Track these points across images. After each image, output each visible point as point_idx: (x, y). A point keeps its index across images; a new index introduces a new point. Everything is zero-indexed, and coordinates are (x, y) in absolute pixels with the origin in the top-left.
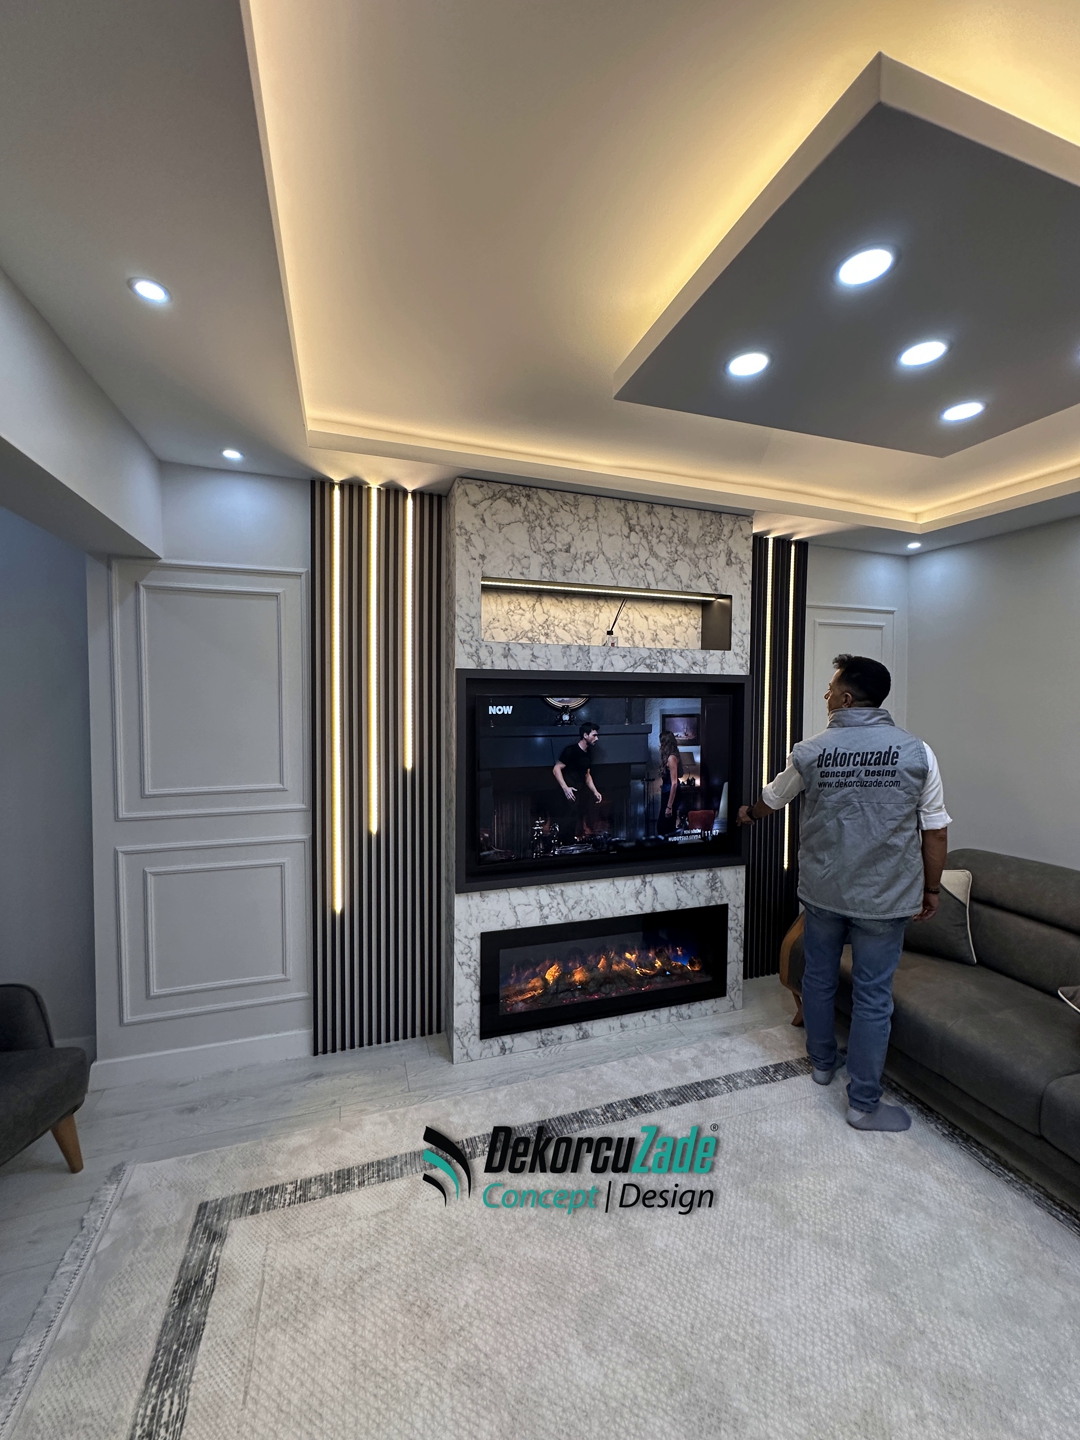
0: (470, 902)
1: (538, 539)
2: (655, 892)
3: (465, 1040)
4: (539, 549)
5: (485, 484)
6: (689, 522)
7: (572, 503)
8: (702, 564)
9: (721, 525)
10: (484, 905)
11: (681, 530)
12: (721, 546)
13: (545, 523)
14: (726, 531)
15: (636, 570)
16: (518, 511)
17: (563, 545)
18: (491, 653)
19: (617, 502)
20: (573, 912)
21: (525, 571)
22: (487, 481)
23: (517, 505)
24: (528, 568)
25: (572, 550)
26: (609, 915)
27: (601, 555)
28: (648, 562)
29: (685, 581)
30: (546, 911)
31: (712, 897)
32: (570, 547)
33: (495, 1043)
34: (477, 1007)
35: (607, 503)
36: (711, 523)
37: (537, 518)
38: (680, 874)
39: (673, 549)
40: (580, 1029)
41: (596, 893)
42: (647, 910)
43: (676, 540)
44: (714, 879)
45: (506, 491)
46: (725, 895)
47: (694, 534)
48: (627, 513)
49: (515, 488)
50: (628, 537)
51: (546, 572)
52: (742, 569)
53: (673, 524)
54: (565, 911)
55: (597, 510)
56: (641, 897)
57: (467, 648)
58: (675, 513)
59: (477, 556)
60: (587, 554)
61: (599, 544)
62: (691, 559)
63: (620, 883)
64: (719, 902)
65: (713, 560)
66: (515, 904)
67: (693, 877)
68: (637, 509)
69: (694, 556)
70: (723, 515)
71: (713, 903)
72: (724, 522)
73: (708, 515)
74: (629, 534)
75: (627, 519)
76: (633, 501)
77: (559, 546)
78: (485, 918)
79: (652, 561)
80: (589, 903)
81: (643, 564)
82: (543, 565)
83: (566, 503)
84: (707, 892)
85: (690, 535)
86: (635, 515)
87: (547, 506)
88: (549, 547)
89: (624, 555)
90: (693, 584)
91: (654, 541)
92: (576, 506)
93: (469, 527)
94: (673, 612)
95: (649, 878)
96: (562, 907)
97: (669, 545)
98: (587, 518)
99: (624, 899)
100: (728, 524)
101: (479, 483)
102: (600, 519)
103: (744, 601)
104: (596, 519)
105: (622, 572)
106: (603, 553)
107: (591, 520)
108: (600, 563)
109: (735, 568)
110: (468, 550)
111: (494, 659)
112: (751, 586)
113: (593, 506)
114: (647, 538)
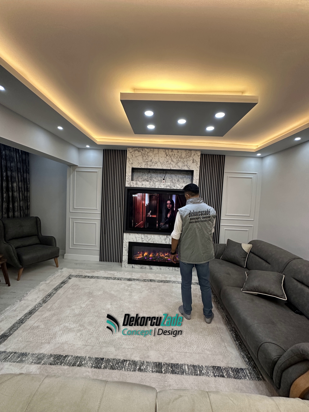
0: (127, 235)
1: (144, 159)
3: (125, 263)
4: (144, 161)
6: (182, 153)
8: (186, 163)
9: (191, 153)
10: (130, 236)
11: (180, 155)
12: (191, 158)
13: (146, 155)
15: (168, 165)
16: (140, 153)
18: (133, 184)
19: (163, 150)
20: (149, 241)
21: (141, 166)
22: (134, 147)
25: (152, 161)
26: (158, 243)
27: (159, 162)
29: (181, 167)
30: (143, 239)
33: (131, 265)
34: (127, 257)
35: (161, 150)
36: (189, 153)
37: (144, 154)
39: (178, 160)
40: (150, 267)
41: (155, 238)
42: (168, 243)
43: (178, 157)
45: (137, 149)
47: (183, 156)
49: (140, 148)
50: (166, 157)
51: (146, 166)
52: (197, 163)
53: (178, 154)
55: (158, 152)
56: (166, 240)
57: (128, 182)
58: (178, 151)
59: (131, 163)
60: (156, 162)
61: (159, 159)
62: (182, 162)
63: (161, 236)
65: (189, 162)
66: (136, 237)
68: (168, 151)
70: (192, 151)
73: (187, 151)
75: (166, 153)
76: (168, 149)
77: (149, 160)
78: (130, 239)
79: (172, 163)
80: (153, 240)
81: (169, 163)
83: (151, 151)
85: (182, 156)
87: (147, 152)
88: (147, 161)
89: (165, 162)
90: (183, 168)
91: (173, 158)
92: (153, 151)
93: (129, 157)
95: (168, 236)
96: (147, 239)
97: (176, 159)
98: (156, 154)
99: (162, 240)
100: (193, 153)
101: (132, 148)
103: (197, 172)
104: (158, 154)
105: (164, 165)
106: (160, 161)
107: (157, 154)
108: (159, 164)
109: (195, 163)
110: (129, 162)
111: (134, 185)
112: (199, 168)
113: (157, 151)
114: (171, 157)
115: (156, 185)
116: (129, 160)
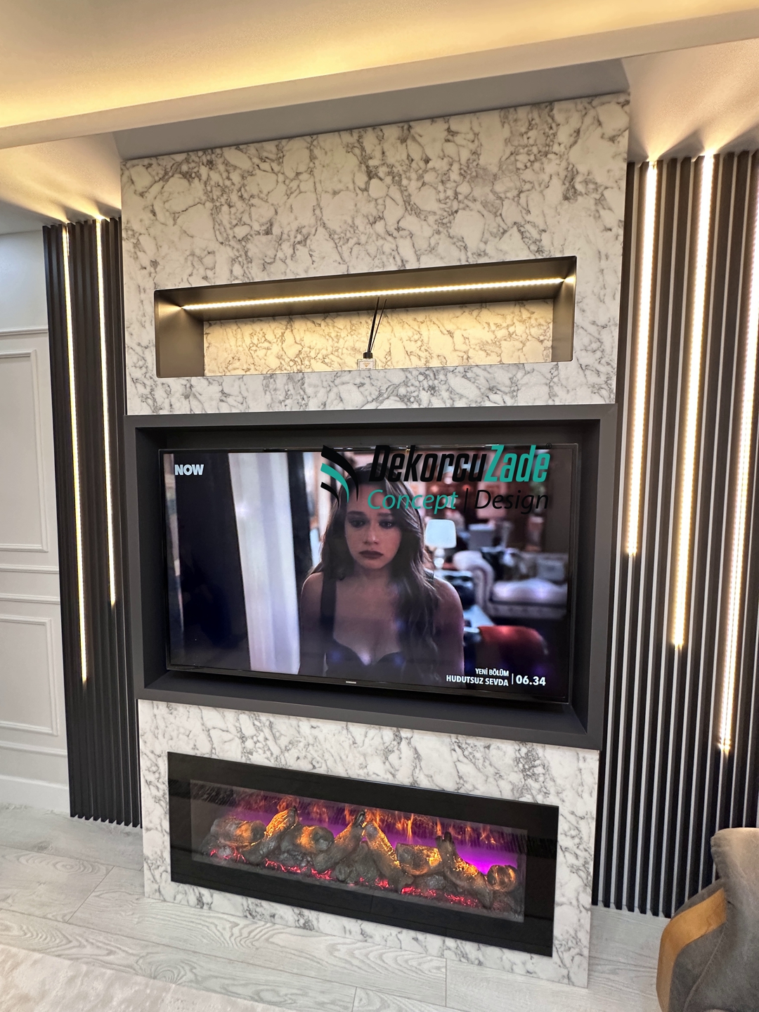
0: (156, 711)
1: (225, 222)
2: (418, 756)
4: (227, 239)
5: (153, 161)
6: (482, 136)
7: (272, 156)
8: (510, 212)
9: (553, 125)
10: (171, 718)
11: (465, 155)
12: (552, 166)
13: (234, 197)
14: (564, 135)
15: (380, 242)
16: (197, 189)
17: (261, 225)
18: (169, 393)
19: (346, 138)
20: (286, 754)
21: (210, 274)
22: (156, 156)
23: (196, 180)
24: (213, 269)
25: (276, 230)
26: (340, 771)
27: (321, 230)
28: (401, 224)
29: (473, 242)
30: (249, 744)
31: (528, 789)
32: (271, 225)
33: (190, 892)
35: (328, 141)
36: (531, 126)
37: (223, 192)
38: (461, 738)
39: (450, 193)
40: (301, 915)
41: (321, 737)
42: (403, 779)
43: (454, 176)
44: (530, 759)
45: (180, 164)
46: (552, 790)
47: (492, 154)
48: (363, 149)
49: (193, 156)
50: (366, 189)
51: (238, 270)
52: (600, 201)
53: (450, 149)
54: (276, 751)
55: (312, 158)
56: (393, 758)
57: (141, 389)
58: (453, 128)
59: (146, 263)
60: (299, 231)
61: (318, 212)
62: (485, 204)
63: (358, 730)
64: (540, 800)
65: (535, 197)
66: (209, 724)
67: (488, 747)
68: (381, 139)
69: (491, 197)
70: (557, 106)
71: (527, 798)
72: (559, 117)
73: (522, 113)
74: (367, 183)
75: (364, 160)
76: (374, 126)
77: (256, 227)
78: (174, 734)
79: (410, 222)
80: (311, 747)
81: (392, 229)
82: (233, 260)
83: (263, 160)
84: (516, 778)
85: (482, 161)
86: (378, 148)
87: (238, 171)
88: (241, 232)
89: (358, 222)
90: (490, 249)
91: (413, 186)
92: (280, 160)
93: (136, 226)
94: (499, 320)
95: (405, 733)
96: (271, 743)
97: (441, 188)
98: (298, 174)
99: (365, 755)
100: (567, 119)
101: (146, 161)
102: (316, 172)
103: (604, 263)
104: (311, 172)
105: (356, 249)
106: (324, 225)
107: (304, 177)
108: (320, 243)
109: (585, 202)
110: (137, 258)
111: (173, 400)
112: (621, 232)
113: (307, 152)
114: (399, 183)
115: (310, 391)
116: (137, 245)
